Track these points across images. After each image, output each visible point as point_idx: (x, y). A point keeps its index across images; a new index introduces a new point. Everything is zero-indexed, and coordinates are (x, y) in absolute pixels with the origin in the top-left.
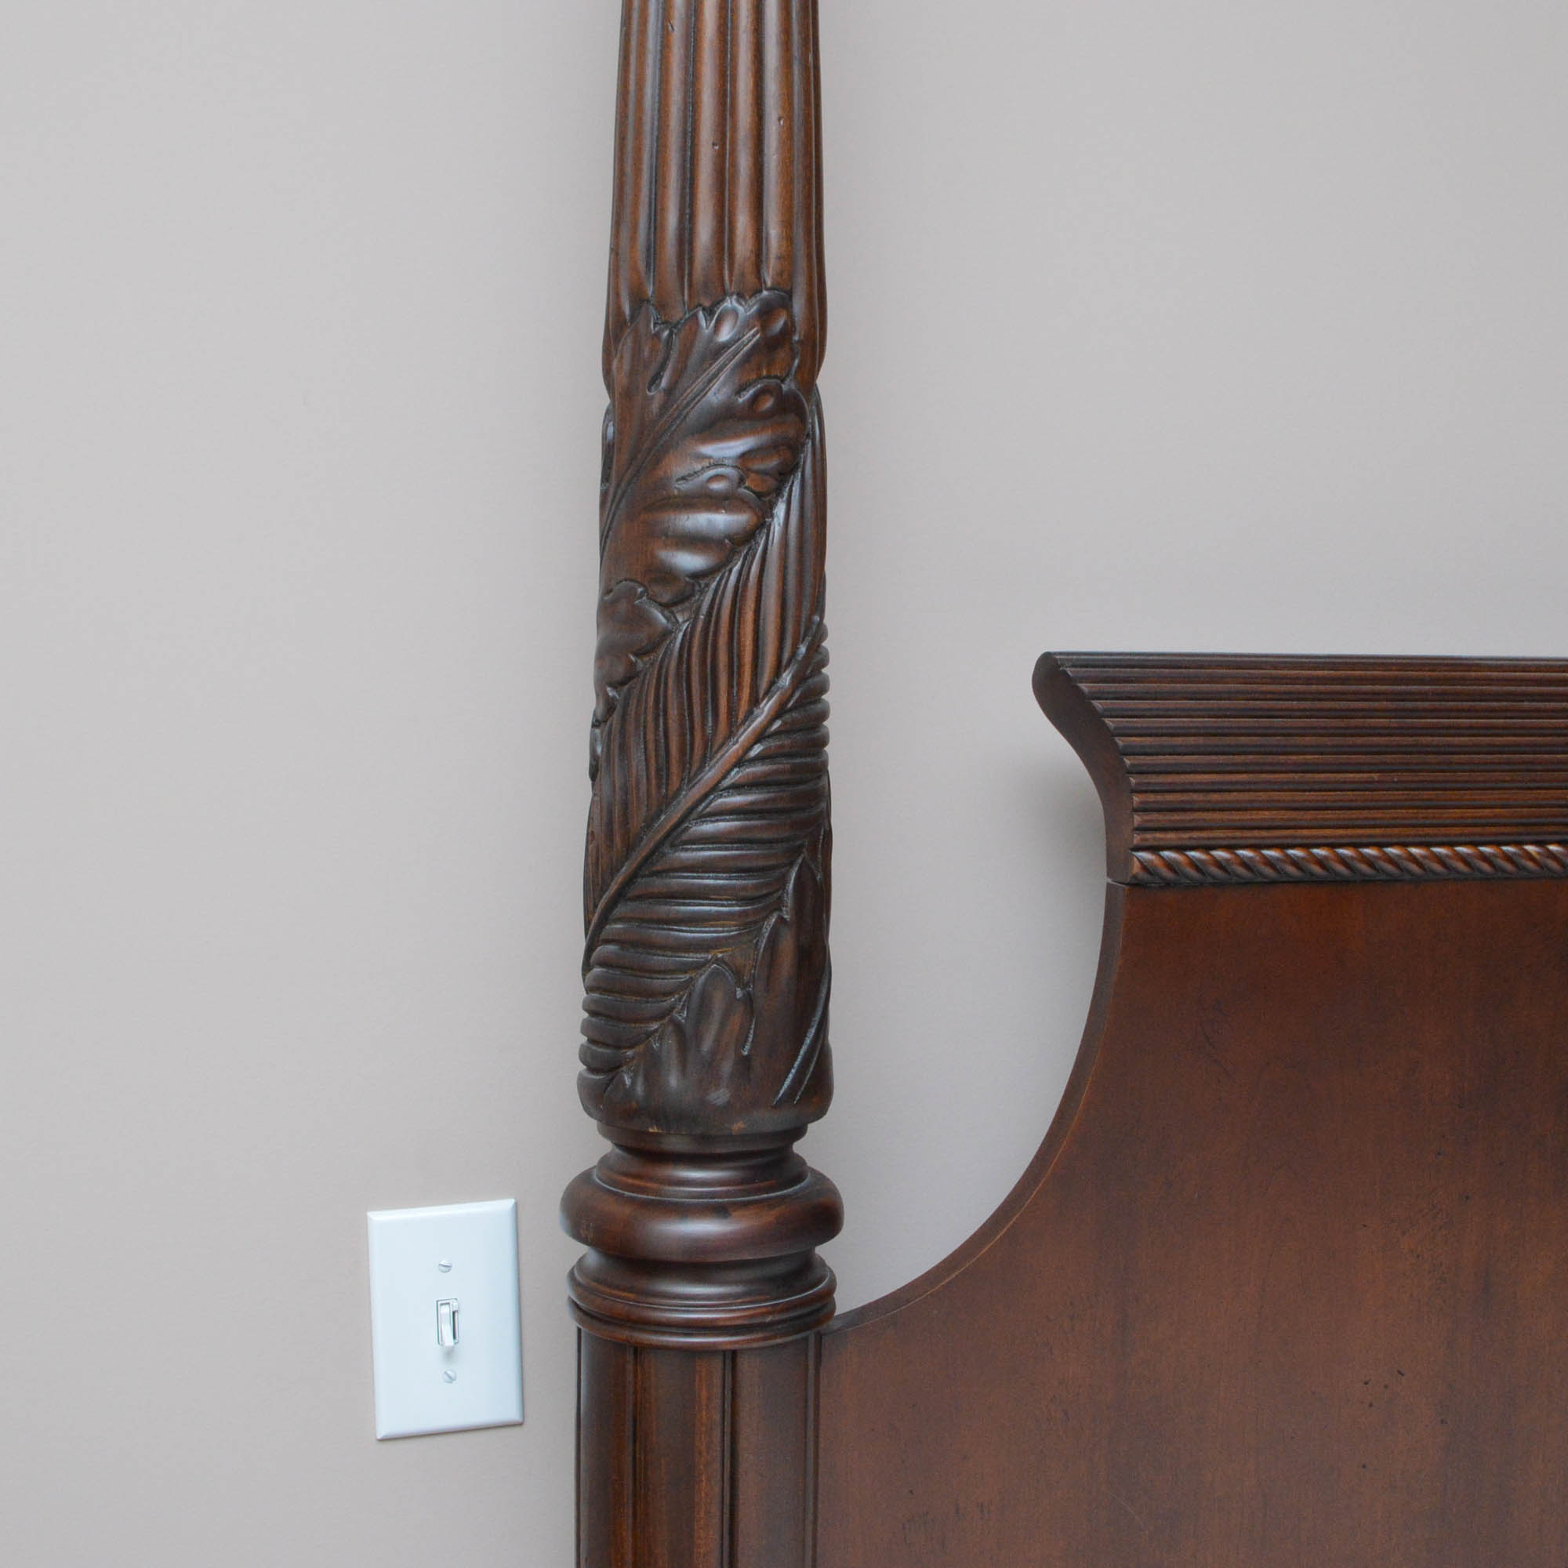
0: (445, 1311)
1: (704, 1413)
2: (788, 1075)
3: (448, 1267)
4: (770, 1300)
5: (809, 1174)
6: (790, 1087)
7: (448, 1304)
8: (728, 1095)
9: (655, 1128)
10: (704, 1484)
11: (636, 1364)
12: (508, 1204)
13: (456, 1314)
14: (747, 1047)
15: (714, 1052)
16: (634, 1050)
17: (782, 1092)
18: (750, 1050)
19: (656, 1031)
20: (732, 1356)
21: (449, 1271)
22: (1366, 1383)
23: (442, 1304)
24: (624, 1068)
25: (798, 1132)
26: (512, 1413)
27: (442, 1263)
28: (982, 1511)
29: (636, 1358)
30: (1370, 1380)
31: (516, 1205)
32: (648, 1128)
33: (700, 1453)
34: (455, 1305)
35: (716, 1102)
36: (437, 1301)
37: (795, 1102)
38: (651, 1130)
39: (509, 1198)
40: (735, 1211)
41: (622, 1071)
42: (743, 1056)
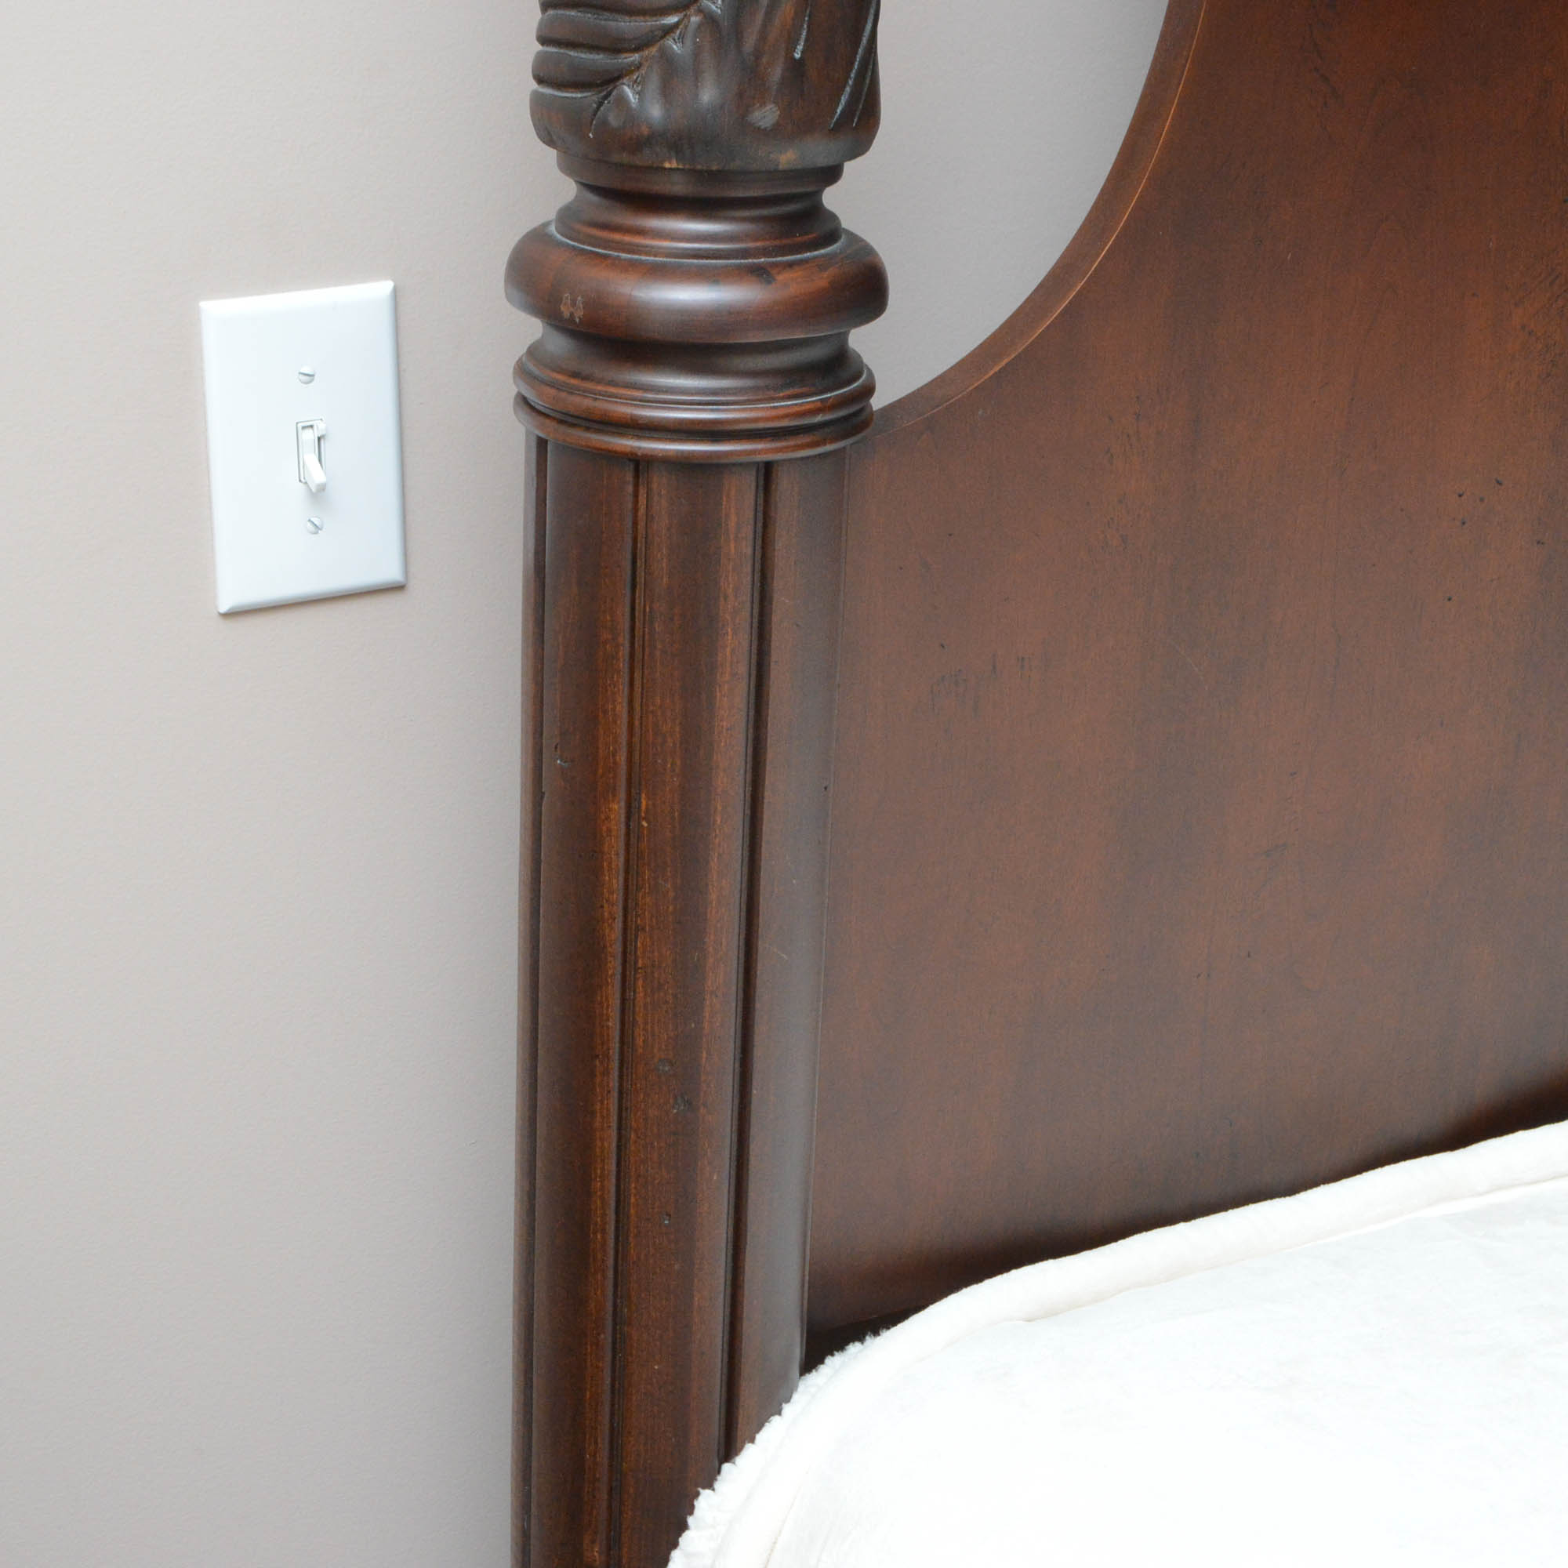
0: (309, 436)
1: (732, 546)
2: (845, 87)
3: (311, 376)
4: (816, 394)
5: (843, 237)
6: (849, 104)
7: (312, 426)
8: (778, 112)
9: (674, 161)
10: (730, 637)
11: (636, 486)
12: (385, 287)
13: (322, 442)
14: (800, 48)
15: (758, 54)
16: (641, 53)
17: (839, 111)
18: (802, 52)
19: (676, 25)
20: (767, 472)
21: (310, 382)
22: (1460, 496)
23: (304, 428)
24: (625, 80)
25: (831, 174)
26: (389, 571)
27: (302, 371)
28: (1022, 667)
29: (637, 476)
30: (1463, 493)
31: (395, 292)
32: (663, 161)
33: (726, 598)
34: (321, 428)
35: (760, 124)
36: (297, 423)
37: (854, 125)
38: (667, 165)
39: (386, 279)
40: (779, 273)
41: (624, 84)
42: (795, 59)
